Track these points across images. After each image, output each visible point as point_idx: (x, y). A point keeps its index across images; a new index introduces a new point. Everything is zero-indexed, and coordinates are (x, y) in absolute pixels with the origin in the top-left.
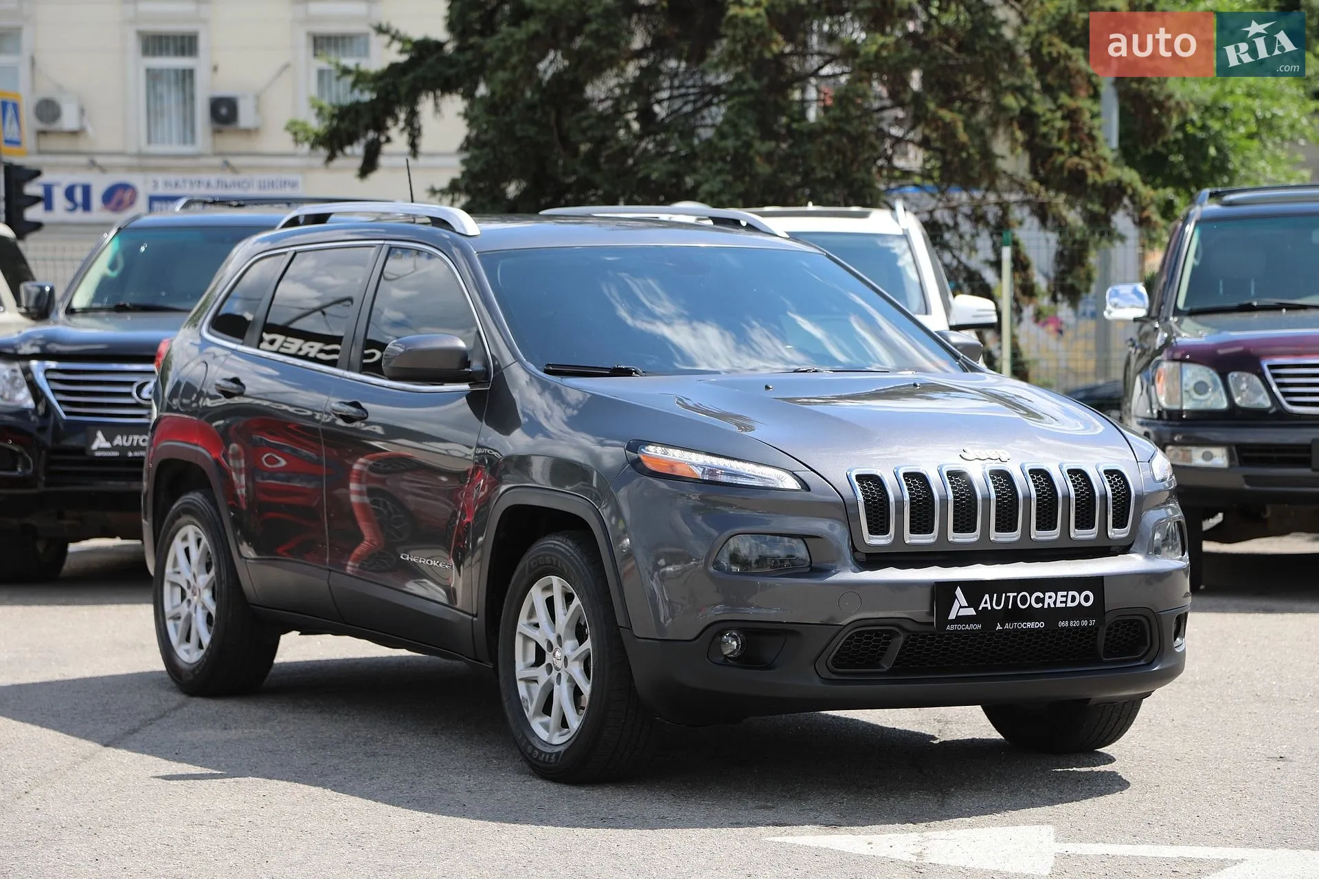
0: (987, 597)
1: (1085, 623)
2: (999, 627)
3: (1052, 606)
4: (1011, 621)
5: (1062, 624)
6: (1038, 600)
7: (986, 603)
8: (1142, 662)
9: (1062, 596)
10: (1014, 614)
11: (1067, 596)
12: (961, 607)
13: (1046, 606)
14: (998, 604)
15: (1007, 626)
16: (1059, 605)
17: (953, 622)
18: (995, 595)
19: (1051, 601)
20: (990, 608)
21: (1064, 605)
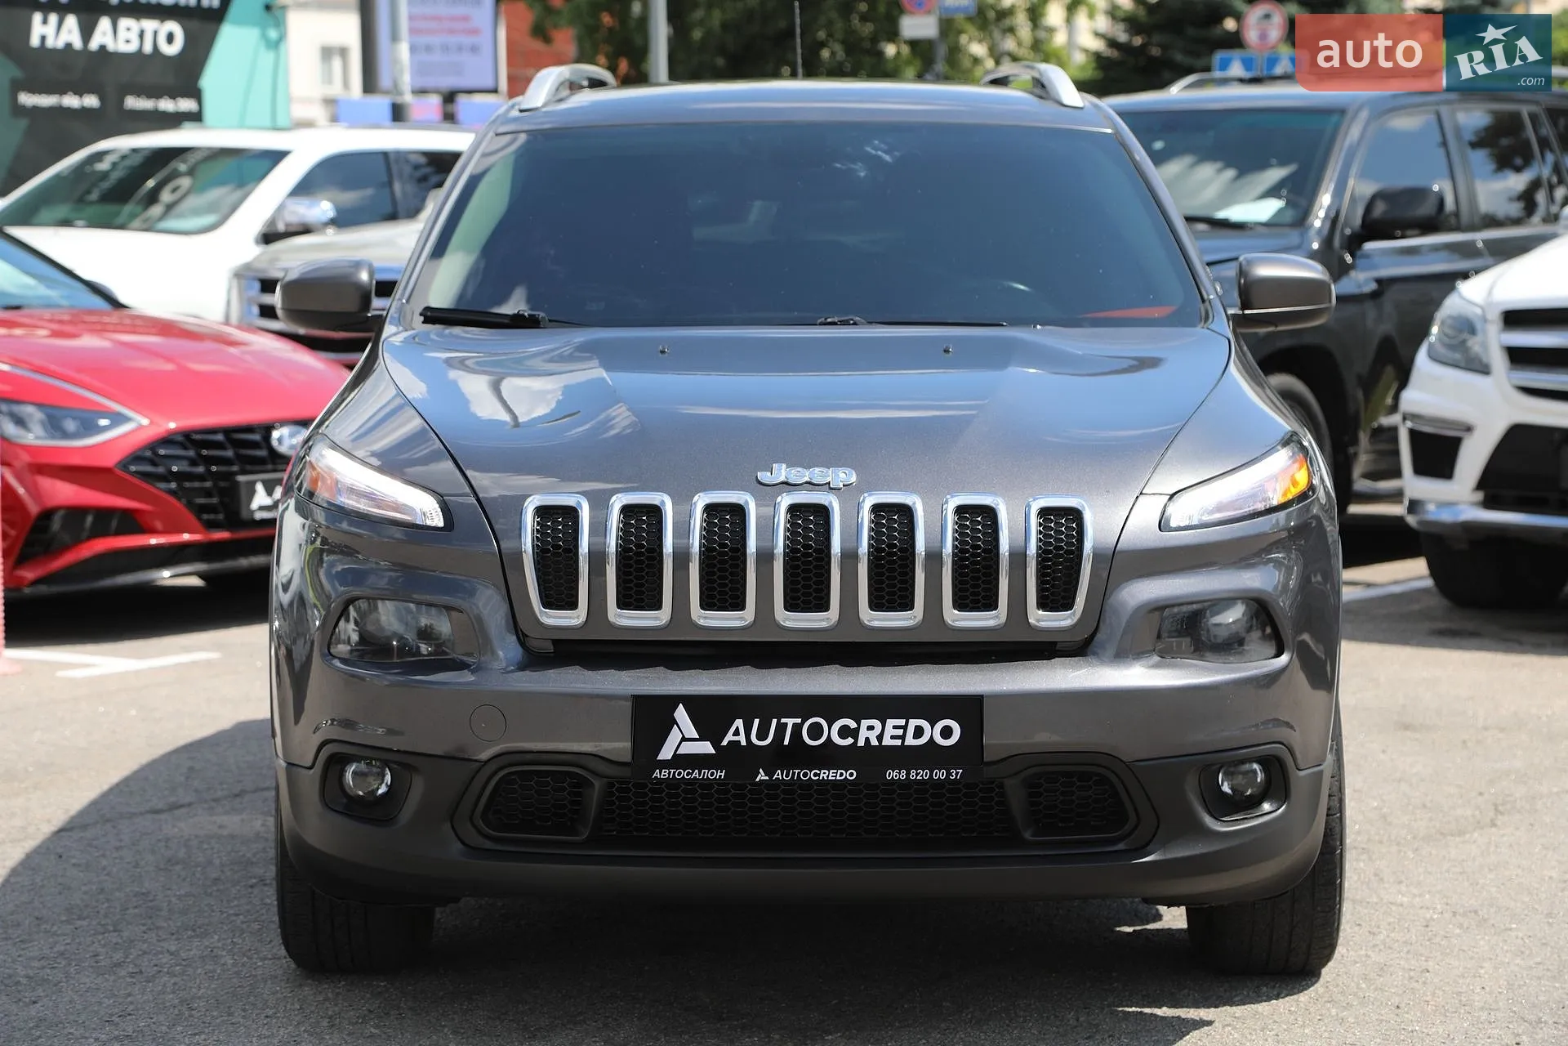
0: (739, 723)
1: (940, 774)
2: (762, 776)
3: (874, 742)
4: (787, 766)
5: (893, 774)
6: (844, 732)
7: (737, 733)
8: (1121, 846)
9: (895, 727)
10: (796, 754)
11: (905, 728)
12: (684, 739)
13: (861, 743)
14: (762, 735)
15: (778, 775)
16: (887, 741)
17: (665, 764)
18: (757, 721)
19: (873, 737)
20: (744, 743)
21: (898, 742)
